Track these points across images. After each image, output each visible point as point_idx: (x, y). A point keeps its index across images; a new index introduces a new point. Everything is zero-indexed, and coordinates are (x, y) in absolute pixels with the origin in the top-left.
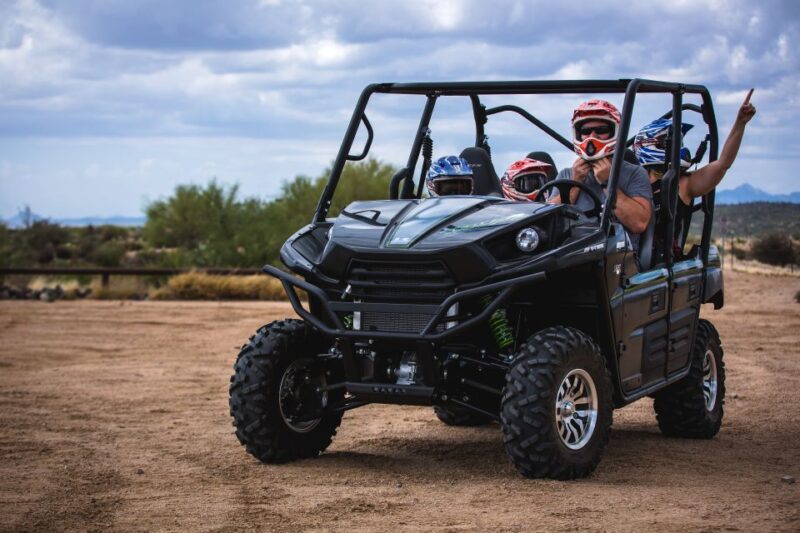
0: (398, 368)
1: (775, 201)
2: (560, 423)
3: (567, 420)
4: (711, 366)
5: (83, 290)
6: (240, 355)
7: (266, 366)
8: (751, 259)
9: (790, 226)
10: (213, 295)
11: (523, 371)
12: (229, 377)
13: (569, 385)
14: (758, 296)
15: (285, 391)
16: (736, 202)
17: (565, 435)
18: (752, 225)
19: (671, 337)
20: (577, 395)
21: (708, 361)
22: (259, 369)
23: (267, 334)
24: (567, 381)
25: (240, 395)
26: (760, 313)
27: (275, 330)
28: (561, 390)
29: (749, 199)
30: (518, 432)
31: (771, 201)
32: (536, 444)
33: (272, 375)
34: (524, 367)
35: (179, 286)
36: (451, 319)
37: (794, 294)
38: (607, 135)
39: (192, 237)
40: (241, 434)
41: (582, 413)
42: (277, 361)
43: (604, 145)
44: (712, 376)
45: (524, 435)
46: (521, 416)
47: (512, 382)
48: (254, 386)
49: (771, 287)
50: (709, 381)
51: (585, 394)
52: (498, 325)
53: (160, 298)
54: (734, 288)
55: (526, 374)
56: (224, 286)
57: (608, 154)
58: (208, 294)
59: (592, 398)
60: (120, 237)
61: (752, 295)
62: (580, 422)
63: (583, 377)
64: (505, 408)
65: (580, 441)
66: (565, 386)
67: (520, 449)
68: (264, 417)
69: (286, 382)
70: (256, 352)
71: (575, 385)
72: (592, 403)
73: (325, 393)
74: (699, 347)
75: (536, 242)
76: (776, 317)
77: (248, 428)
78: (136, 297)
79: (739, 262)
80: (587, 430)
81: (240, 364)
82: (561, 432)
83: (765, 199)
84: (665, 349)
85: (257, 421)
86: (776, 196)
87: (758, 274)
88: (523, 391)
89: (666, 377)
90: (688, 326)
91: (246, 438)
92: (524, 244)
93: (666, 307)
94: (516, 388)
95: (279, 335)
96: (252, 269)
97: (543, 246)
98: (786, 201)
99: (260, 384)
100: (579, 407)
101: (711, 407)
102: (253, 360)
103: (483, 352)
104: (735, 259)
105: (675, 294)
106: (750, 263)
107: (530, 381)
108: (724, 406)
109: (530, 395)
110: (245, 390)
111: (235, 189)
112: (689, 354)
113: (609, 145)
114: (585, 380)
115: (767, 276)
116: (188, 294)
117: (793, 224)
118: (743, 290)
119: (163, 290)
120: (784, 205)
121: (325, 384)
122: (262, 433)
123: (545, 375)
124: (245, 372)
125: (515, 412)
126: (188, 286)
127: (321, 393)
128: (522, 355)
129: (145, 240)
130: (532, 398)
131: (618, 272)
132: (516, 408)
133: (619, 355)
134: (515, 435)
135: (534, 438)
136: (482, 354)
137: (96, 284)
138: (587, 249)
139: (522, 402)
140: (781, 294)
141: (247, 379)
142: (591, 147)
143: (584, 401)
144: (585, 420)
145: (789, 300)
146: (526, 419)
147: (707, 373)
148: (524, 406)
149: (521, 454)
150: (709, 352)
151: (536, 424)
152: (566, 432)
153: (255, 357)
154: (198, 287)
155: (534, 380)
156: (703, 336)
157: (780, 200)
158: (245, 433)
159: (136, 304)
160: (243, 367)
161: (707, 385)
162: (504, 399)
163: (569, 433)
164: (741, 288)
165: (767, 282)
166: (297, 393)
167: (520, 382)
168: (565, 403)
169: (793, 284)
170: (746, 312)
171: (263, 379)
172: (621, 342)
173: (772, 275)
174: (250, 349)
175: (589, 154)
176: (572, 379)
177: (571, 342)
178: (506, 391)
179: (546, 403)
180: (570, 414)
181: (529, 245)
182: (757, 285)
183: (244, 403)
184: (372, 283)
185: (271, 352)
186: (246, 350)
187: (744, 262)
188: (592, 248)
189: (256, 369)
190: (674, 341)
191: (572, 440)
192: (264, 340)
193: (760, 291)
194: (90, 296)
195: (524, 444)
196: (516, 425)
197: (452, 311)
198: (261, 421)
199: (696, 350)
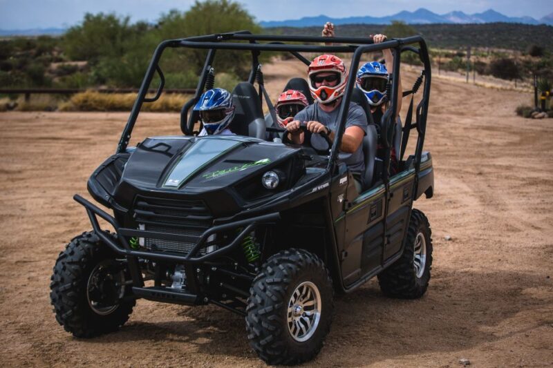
0: (173, 274)
1: (511, 21)
2: (291, 324)
3: (298, 319)
4: (422, 243)
5: (12, 104)
6: (58, 260)
7: (76, 270)
8: (488, 74)
9: (520, 40)
10: (103, 108)
11: (262, 287)
12: (50, 277)
13: (298, 294)
14: (490, 109)
15: (91, 286)
16: (483, 22)
17: (294, 333)
18: (494, 39)
19: (386, 234)
20: (306, 299)
21: (419, 240)
22: (71, 273)
23: (78, 245)
24: (297, 291)
25: (57, 292)
26: (488, 128)
27: (84, 242)
28: (292, 299)
29: (493, 20)
30: (258, 334)
31: (507, 21)
32: (272, 342)
33: (81, 276)
34: (263, 284)
35: (79, 101)
36: (211, 244)
37: (515, 109)
38: (335, 82)
39: (96, 55)
40: (59, 318)
41: (308, 313)
42: (84, 266)
43: (333, 91)
44: (423, 250)
45: (262, 336)
46: (260, 322)
47: (254, 295)
48: (68, 285)
49: (500, 100)
50: (420, 254)
51: (311, 298)
52: (246, 245)
53: (66, 110)
54: (474, 101)
55: (265, 290)
56: (111, 101)
57: (337, 97)
58: (99, 108)
59: (317, 301)
60: (48, 53)
61: (486, 107)
62: (307, 319)
63: (309, 286)
64: (249, 314)
65: (307, 333)
66: (295, 296)
67: (259, 345)
68: (75, 308)
69: (92, 278)
70: (69, 259)
71: (304, 292)
72: (317, 304)
73: (123, 287)
74: (411, 234)
75: (277, 182)
76: (499, 133)
77: (64, 315)
78: (49, 109)
79: (480, 77)
80: (312, 325)
81: (58, 267)
82: (291, 331)
83: (503, 20)
84: (382, 245)
85: (70, 311)
86: (511, 18)
87: (492, 88)
88: (263, 303)
89: (382, 264)
90: (402, 221)
91: (62, 322)
92: (268, 183)
93: (383, 214)
94: (257, 300)
95: (86, 245)
96: (131, 89)
97: (282, 187)
98: (519, 22)
99: (72, 284)
100: (306, 308)
101: (420, 274)
102: (67, 265)
103: (236, 264)
104: (476, 74)
105: (390, 202)
106: (488, 77)
107: (267, 295)
108: (431, 271)
109: (267, 306)
110: (61, 288)
111: (127, 19)
112: (403, 242)
113: (337, 90)
114: (311, 287)
115: (498, 89)
116: (85, 107)
117: (523, 38)
118: (480, 103)
119: (69, 104)
120: (517, 25)
121: (123, 280)
122: (74, 319)
123: (278, 292)
124: (60, 275)
125: (255, 319)
126: (85, 101)
127: (119, 287)
128: (262, 274)
129: (65, 54)
130: (269, 308)
131: (341, 200)
132: (256, 315)
133: (341, 261)
134: (256, 335)
135: (269, 338)
136: (235, 266)
137: (21, 100)
138: (315, 190)
139: (261, 312)
140: (506, 107)
141: (62, 280)
142: (323, 93)
143: (310, 303)
144: (312, 318)
145: (511, 113)
146: (264, 325)
147: (417, 249)
148: (262, 315)
149: (260, 349)
150: (420, 234)
151: (271, 328)
152: (296, 328)
153: (69, 263)
154: (92, 103)
155: (270, 295)
156: (414, 224)
157: (514, 21)
158: (62, 319)
159: (48, 115)
160: (60, 271)
161: (418, 257)
162: (248, 308)
163: (299, 329)
164: (479, 100)
165: (498, 96)
166: (101, 286)
167: (260, 296)
168: (296, 308)
169: (517, 98)
170: (477, 128)
171: (74, 280)
172: (343, 250)
173: (502, 89)
174: (65, 256)
175: (323, 99)
176: (301, 289)
177: (300, 263)
178: (250, 302)
179: (280, 311)
180: (299, 315)
181: (272, 184)
182: (490, 98)
183: (60, 297)
184: (152, 213)
185: (80, 260)
186: (63, 256)
187: (484, 76)
188: (319, 188)
189: (69, 273)
190: (389, 236)
191: (301, 333)
192: (75, 249)
193: (491, 105)
194: (17, 108)
195: (262, 342)
196: (256, 328)
197: (211, 238)
198: (73, 311)
199: (408, 235)
